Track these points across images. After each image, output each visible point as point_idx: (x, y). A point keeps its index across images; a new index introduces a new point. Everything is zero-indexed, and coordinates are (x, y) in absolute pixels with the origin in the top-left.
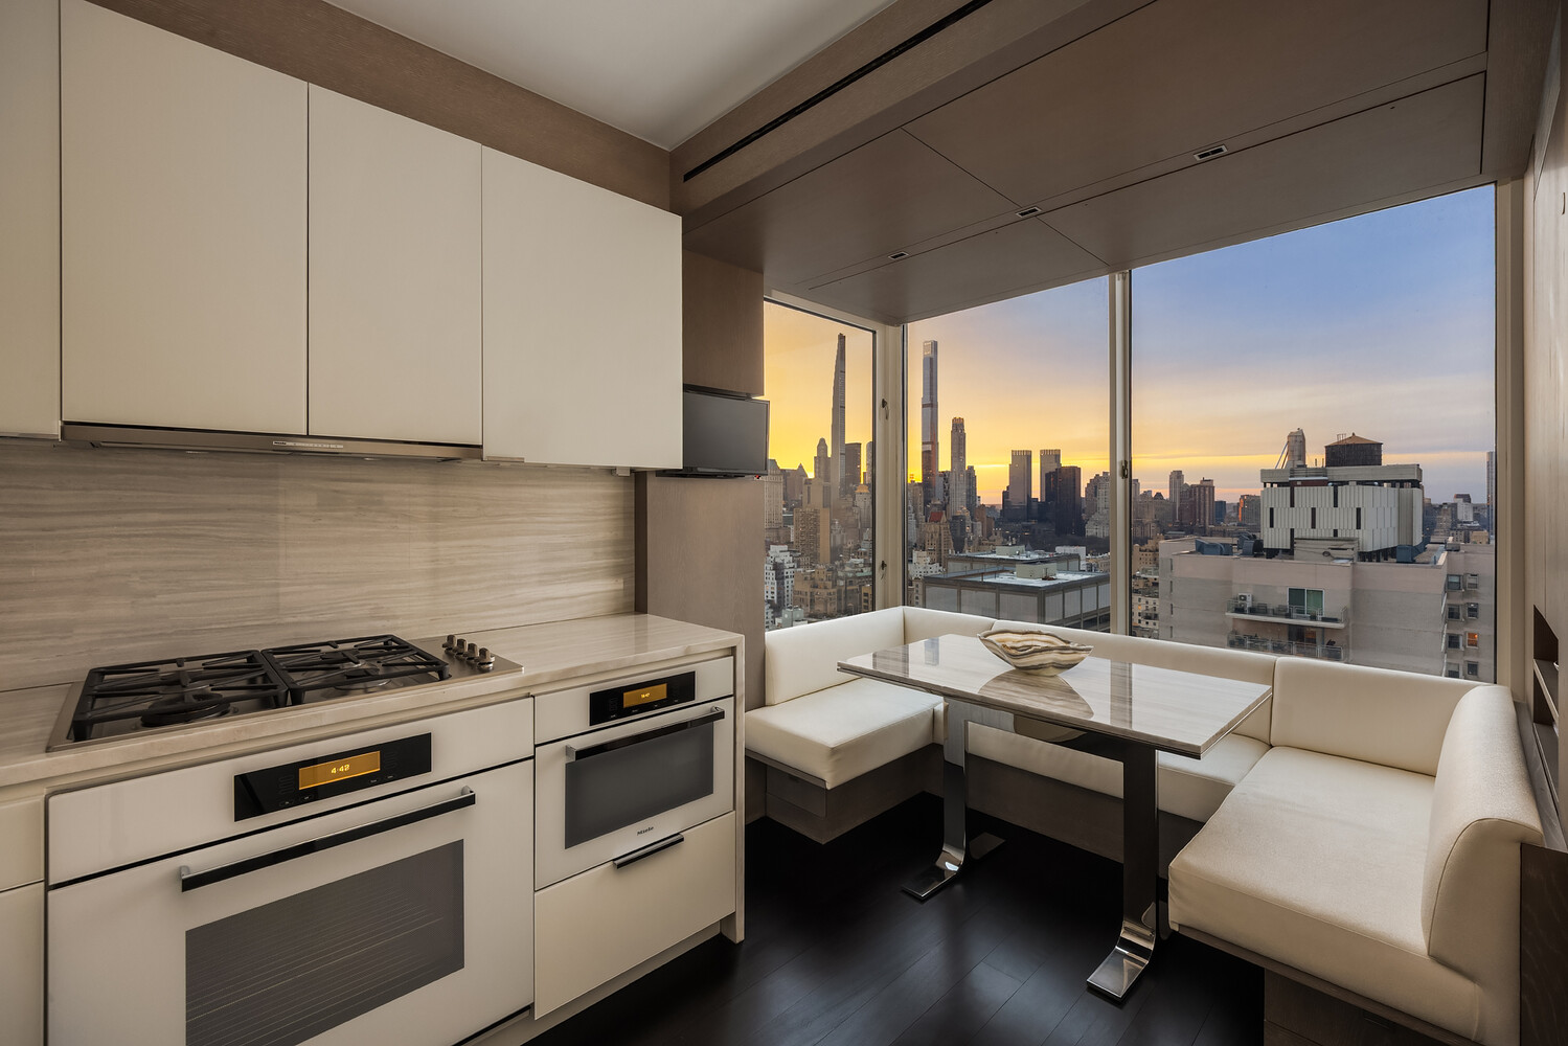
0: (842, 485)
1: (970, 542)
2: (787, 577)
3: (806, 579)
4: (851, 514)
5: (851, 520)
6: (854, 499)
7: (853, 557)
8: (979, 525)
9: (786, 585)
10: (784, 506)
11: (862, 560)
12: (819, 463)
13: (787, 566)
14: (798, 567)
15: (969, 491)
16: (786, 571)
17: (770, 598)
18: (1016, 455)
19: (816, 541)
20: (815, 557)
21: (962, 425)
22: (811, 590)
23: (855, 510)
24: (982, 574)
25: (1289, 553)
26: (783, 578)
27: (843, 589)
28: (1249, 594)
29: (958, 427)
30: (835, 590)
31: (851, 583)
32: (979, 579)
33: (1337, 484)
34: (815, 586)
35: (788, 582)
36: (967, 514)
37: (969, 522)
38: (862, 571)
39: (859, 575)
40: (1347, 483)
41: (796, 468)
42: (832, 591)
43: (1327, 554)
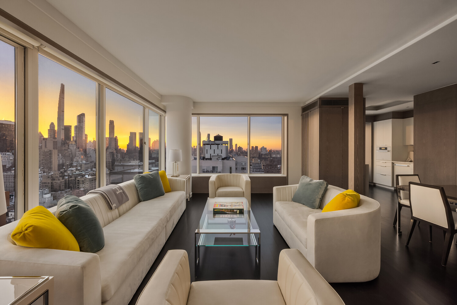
0: (62, 141)
1: (117, 160)
3: (48, 177)
4: (67, 152)
5: (67, 154)
6: (69, 146)
7: (69, 168)
8: (119, 155)
11: (75, 168)
12: (51, 132)
14: (44, 173)
15: (115, 144)
18: (131, 133)
19: (51, 162)
20: (50, 169)
21: (113, 123)
22: (52, 181)
23: (69, 150)
24: (130, 169)
25: (211, 159)
27: (68, 180)
28: (205, 168)
29: (112, 123)
30: (64, 180)
31: (71, 177)
32: (129, 171)
33: (218, 144)
34: (53, 179)
36: (115, 151)
37: (115, 154)
38: (75, 172)
39: (74, 174)
40: (219, 144)
42: (62, 181)
43: (217, 159)
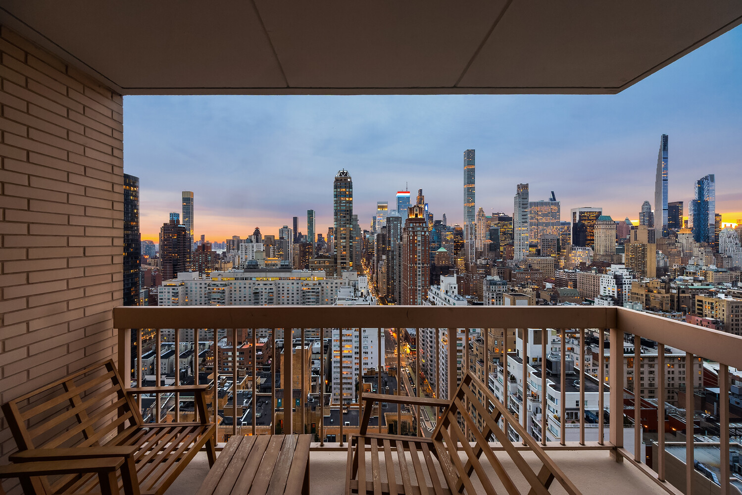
0: (664, 229)
2: (625, 284)
3: (641, 286)
4: (673, 247)
6: (677, 237)
7: (679, 275)
9: (624, 288)
10: (617, 242)
11: (692, 278)
12: (644, 216)
13: (625, 277)
14: (633, 278)
16: (624, 280)
17: (611, 295)
19: (644, 263)
20: (643, 273)
22: (647, 293)
26: (622, 284)
27: (676, 295)
30: (668, 295)
31: (683, 292)
34: (650, 291)
35: (626, 288)
38: (692, 285)
39: (690, 287)
41: (623, 220)
42: (666, 295)
